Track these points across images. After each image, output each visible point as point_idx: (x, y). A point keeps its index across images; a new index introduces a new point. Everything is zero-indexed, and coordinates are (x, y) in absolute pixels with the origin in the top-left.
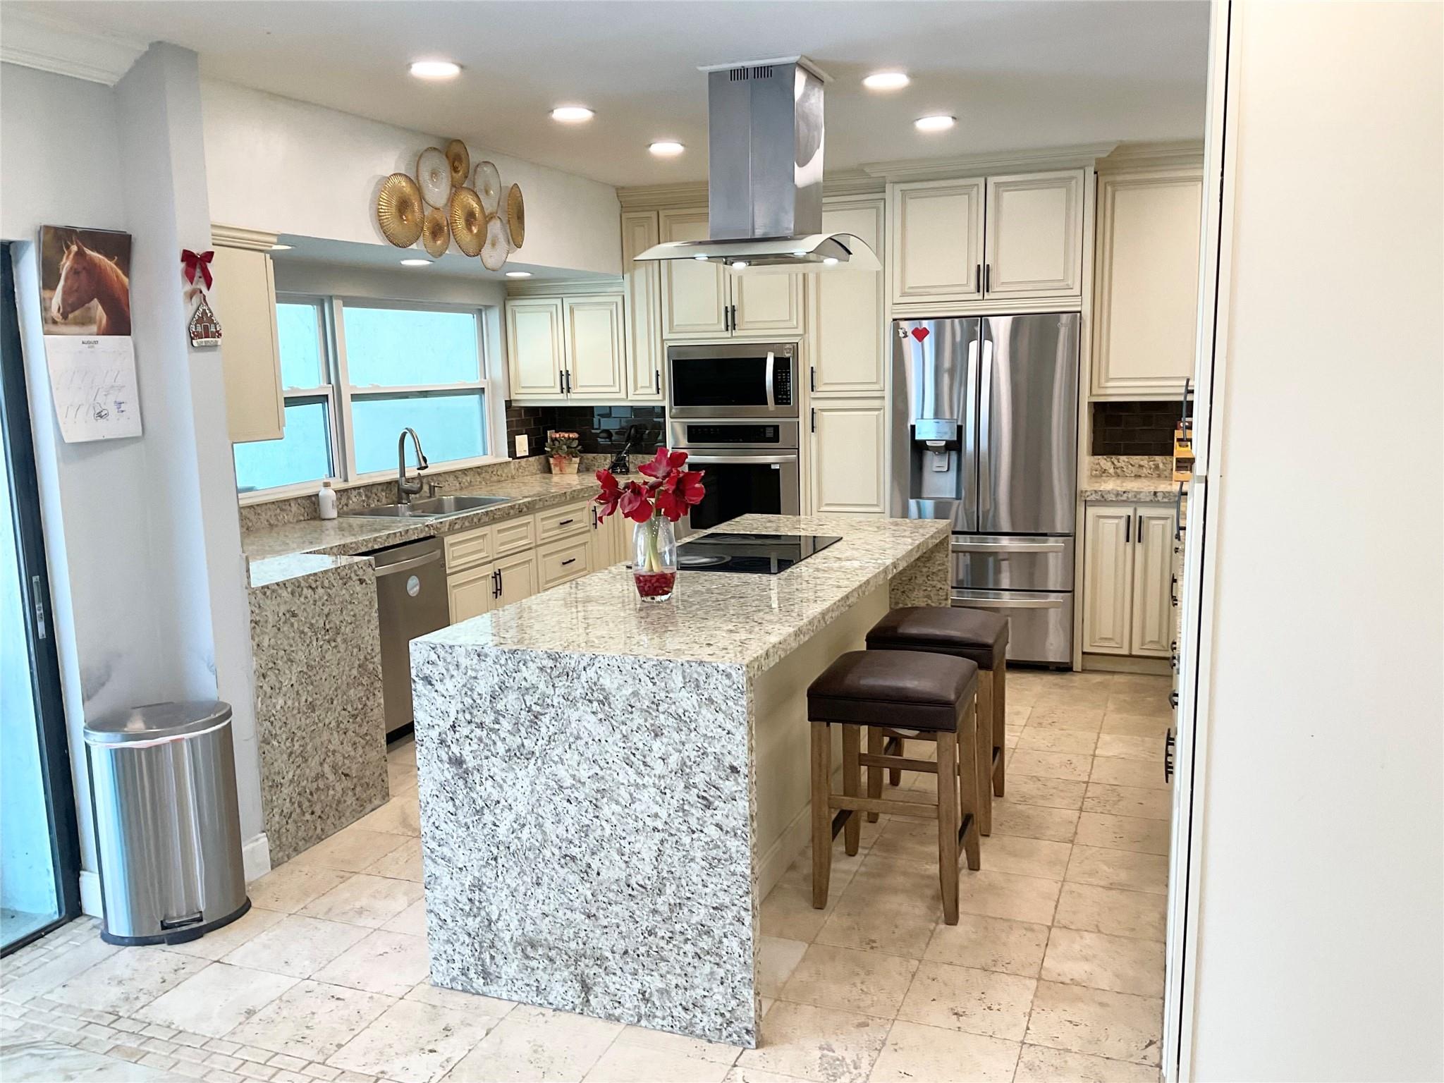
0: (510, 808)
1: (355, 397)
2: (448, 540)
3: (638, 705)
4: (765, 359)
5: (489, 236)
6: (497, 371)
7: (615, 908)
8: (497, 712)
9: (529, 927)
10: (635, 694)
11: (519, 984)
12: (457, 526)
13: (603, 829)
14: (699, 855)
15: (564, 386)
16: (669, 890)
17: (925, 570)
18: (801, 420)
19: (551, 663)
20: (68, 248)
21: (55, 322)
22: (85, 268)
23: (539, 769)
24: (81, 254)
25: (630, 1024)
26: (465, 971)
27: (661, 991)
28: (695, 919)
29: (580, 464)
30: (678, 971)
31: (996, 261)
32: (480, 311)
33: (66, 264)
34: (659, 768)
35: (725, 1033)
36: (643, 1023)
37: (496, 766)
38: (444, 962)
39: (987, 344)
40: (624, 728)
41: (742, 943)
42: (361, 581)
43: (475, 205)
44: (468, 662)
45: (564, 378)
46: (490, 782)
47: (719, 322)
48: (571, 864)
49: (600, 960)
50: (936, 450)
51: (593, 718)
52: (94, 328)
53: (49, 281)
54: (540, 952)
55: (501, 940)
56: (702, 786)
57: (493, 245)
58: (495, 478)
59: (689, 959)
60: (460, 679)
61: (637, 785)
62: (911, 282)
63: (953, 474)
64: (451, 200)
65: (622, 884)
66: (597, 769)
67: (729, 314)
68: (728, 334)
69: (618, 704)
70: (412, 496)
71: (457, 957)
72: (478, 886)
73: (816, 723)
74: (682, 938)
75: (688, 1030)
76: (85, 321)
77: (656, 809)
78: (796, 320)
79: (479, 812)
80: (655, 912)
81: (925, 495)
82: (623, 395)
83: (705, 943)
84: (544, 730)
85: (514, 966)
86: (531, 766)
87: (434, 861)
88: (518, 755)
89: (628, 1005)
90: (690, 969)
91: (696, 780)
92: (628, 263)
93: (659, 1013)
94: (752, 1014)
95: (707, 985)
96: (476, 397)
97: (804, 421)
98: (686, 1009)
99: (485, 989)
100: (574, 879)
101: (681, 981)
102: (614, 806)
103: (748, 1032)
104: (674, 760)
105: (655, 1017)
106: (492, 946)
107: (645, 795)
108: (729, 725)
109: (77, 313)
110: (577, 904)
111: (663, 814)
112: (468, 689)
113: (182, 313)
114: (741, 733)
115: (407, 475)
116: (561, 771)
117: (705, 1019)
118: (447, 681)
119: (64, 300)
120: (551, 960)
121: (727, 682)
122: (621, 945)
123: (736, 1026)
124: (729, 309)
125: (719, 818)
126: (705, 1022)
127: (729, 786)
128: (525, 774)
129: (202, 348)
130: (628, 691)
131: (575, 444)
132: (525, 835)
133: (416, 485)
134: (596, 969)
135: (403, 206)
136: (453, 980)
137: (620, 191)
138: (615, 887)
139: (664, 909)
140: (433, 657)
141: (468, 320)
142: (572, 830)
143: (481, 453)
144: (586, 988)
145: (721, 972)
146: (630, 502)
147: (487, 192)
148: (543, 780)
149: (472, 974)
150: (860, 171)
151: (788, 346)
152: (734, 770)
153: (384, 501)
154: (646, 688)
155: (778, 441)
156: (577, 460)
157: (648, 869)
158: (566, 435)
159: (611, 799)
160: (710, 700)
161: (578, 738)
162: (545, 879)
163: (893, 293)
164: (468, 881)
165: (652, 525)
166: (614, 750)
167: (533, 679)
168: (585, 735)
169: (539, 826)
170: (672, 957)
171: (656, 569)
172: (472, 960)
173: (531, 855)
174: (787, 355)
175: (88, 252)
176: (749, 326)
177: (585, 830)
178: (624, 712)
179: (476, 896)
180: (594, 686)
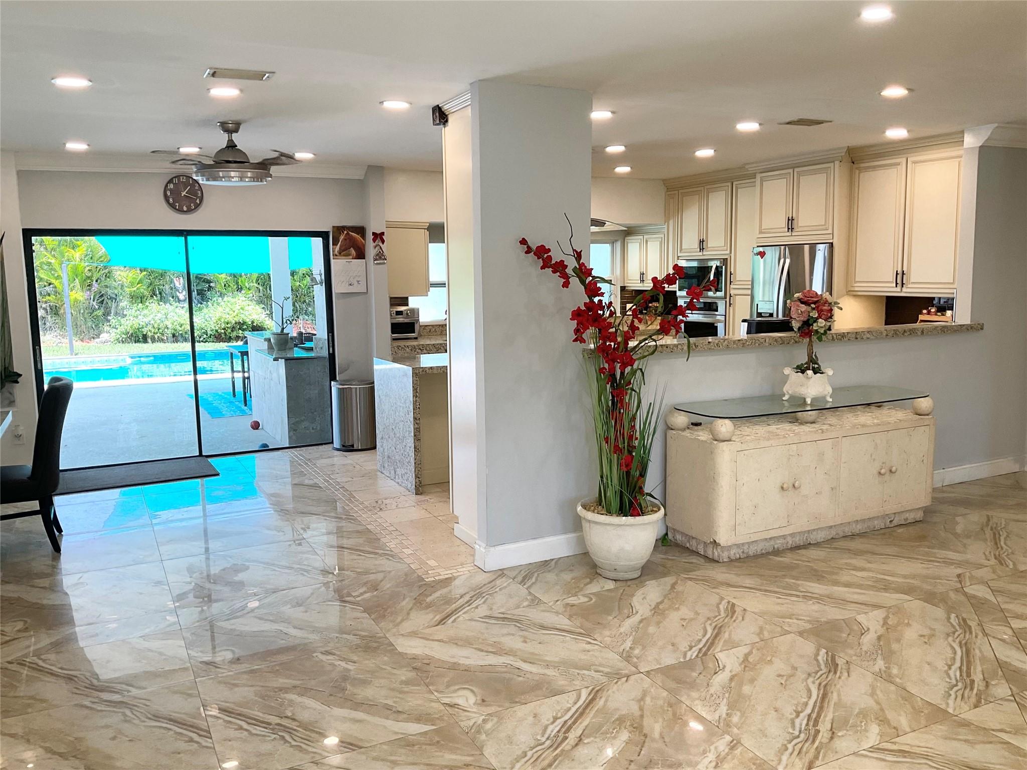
6: (618, 272)
7: (398, 446)
9: (388, 452)
11: (388, 470)
13: (396, 420)
14: (408, 429)
15: (642, 279)
16: (404, 440)
20: (343, 232)
21: (336, 255)
22: (349, 238)
24: (348, 234)
28: (407, 451)
31: (796, 214)
32: (613, 243)
45: (641, 275)
47: (698, 246)
49: (397, 464)
52: (351, 257)
54: (390, 460)
55: (385, 455)
59: (407, 464)
62: (764, 227)
67: (701, 244)
68: (702, 254)
78: (727, 247)
80: (403, 448)
89: (400, 479)
92: (666, 218)
97: (728, 300)
98: (407, 481)
99: (384, 472)
101: (406, 471)
109: (344, 252)
110: (394, 444)
119: (340, 248)
120: (391, 463)
124: (701, 241)
125: (410, 418)
129: (377, 264)
134: (396, 467)
137: (664, 181)
141: (608, 248)
142: (393, 420)
151: (723, 260)
155: (717, 311)
163: (757, 232)
169: (389, 418)
174: (722, 265)
176: (711, 249)
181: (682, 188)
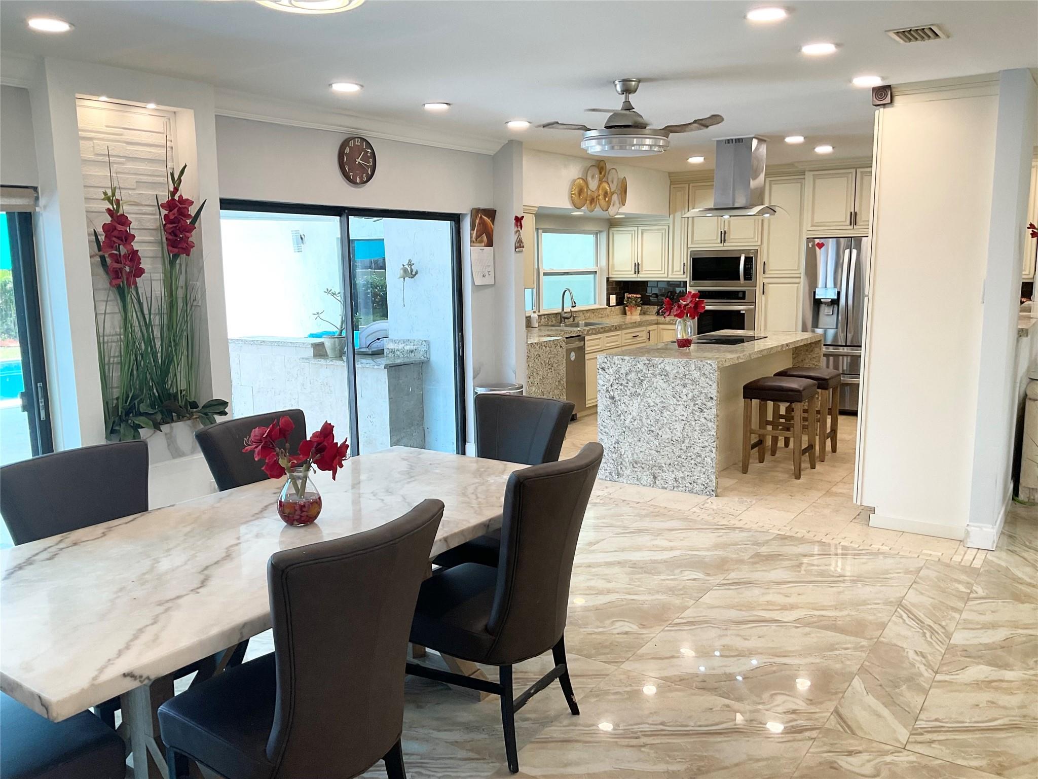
0: (631, 414)
1: (545, 274)
2: (586, 338)
3: (678, 376)
4: (740, 257)
5: (612, 202)
6: (603, 263)
7: (667, 449)
8: (628, 380)
9: (635, 456)
10: (678, 372)
11: (630, 477)
12: (590, 332)
13: (664, 420)
14: (698, 428)
15: (637, 271)
16: (687, 441)
17: (809, 356)
18: (757, 288)
19: (648, 362)
20: (478, 215)
21: (473, 242)
22: (482, 222)
23: (642, 400)
24: (481, 217)
25: (671, 490)
26: (611, 474)
27: (681, 477)
28: (695, 451)
29: (641, 310)
30: (689, 470)
31: (860, 209)
32: (597, 234)
33: (477, 221)
34: (685, 398)
35: (704, 492)
36: (675, 489)
37: (626, 399)
38: (603, 470)
39: (854, 252)
40: (673, 384)
41: (712, 459)
42: (561, 347)
43: (608, 188)
44: (618, 362)
45: (637, 266)
46: (624, 405)
47: (717, 238)
48: (651, 433)
49: (661, 467)
50: (825, 303)
51: (662, 381)
52: (483, 244)
53: (473, 228)
54: (639, 465)
55: (625, 461)
56: (700, 404)
57: (613, 205)
58: (600, 316)
59: (693, 466)
60: (615, 368)
61: (677, 404)
62: (816, 220)
63: (835, 316)
64: (599, 187)
65: (670, 440)
66: (663, 399)
67: (723, 235)
68: (721, 245)
69: (671, 376)
70: (566, 320)
71: (608, 468)
72: (618, 442)
73: (746, 399)
74: (690, 458)
75: (691, 491)
76: (481, 242)
77: (683, 413)
78: (757, 239)
79: (619, 416)
80: (681, 449)
81: (819, 327)
82: (666, 275)
83: (699, 460)
84: (644, 386)
85: (629, 471)
86: (639, 399)
87: (602, 434)
88: (635, 395)
89: (670, 483)
90: (693, 469)
91: (698, 402)
92: (672, 210)
93: (681, 486)
94: (714, 484)
95: (698, 475)
96: (592, 276)
97: (759, 289)
98: (691, 484)
99: (618, 480)
100: (652, 438)
101: (690, 474)
102: (668, 412)
103: (713, 491)
104: (690, 395)
105: (679, 487)
106: (622, 464)
107: (679, 408)
108: (710, 383)
109: (479, 239)
110: (653, 447)
111: (686, 415)
112: (618, 371)
113: (513, 239)
114: (715, 386)
115: (565, 311)
116: (650, 400)
117: (697, 487)
118: (610, 369)
119: (476, 234)
120: (643, 468)
121: (711, 367)
122: (669, 462)
123: (709, 489)
124: (723, 232)
125: (705, 415)
126: (697, 488)
127: (709, 404)
128: (636, 401)
129: (520, 252)
130: (675, 371)
131: (639, 300)
132: (635, 423)
133: (569, 315)
134: (659, 471)
135: (581, 191)
136: (606, 477)
137: (670, 174)
138: (667, 441)
139: (684, 448)
140: (606, 360)
141: (591, 238)
142: (653, 421)
143: (593, 303)
144: (655, 478)
145: (704, 470)
146: (677, 310)
147: (613, 182)
148: (643, 403)
149: (613, 474)
150: (792, 165)
151: (752, 251)
152: (712, 398)
153: (554, 321)
154: (682, 370)
155: (745, 299)
156: (640, 308)
157: (679, 434)
158: (635, 296)
159: (667, 410)
160: (704, 374)
161: (656, 388)
162: (642, 439)
163: (807, 225)
164: (614, 440)
165: (684, 321)
166: (669, 393)
167: (641, 368)
168: (659, 387)
169: (641, 420)
170: (686, 465)
171: (685, 337)
172: (614, 469)
173: (637, 430)
174: (751, 256)
175: (483, 217)
176: (734, 241)
177: (657, 421)
178: (673, 379)
179: (616, 446)
180: (663, 370)
181: (693, 181)
